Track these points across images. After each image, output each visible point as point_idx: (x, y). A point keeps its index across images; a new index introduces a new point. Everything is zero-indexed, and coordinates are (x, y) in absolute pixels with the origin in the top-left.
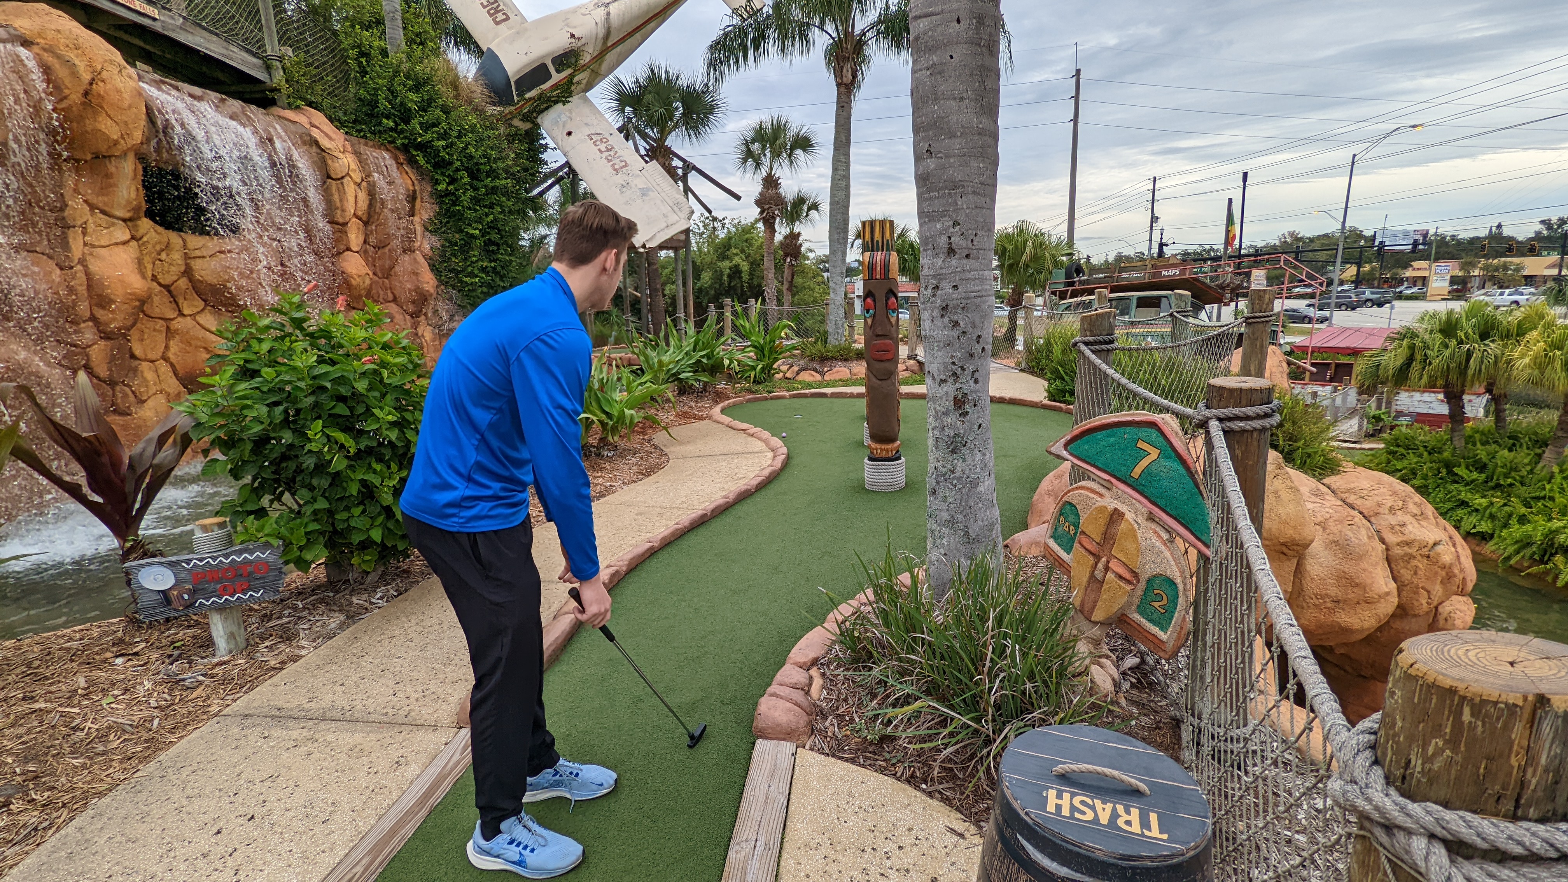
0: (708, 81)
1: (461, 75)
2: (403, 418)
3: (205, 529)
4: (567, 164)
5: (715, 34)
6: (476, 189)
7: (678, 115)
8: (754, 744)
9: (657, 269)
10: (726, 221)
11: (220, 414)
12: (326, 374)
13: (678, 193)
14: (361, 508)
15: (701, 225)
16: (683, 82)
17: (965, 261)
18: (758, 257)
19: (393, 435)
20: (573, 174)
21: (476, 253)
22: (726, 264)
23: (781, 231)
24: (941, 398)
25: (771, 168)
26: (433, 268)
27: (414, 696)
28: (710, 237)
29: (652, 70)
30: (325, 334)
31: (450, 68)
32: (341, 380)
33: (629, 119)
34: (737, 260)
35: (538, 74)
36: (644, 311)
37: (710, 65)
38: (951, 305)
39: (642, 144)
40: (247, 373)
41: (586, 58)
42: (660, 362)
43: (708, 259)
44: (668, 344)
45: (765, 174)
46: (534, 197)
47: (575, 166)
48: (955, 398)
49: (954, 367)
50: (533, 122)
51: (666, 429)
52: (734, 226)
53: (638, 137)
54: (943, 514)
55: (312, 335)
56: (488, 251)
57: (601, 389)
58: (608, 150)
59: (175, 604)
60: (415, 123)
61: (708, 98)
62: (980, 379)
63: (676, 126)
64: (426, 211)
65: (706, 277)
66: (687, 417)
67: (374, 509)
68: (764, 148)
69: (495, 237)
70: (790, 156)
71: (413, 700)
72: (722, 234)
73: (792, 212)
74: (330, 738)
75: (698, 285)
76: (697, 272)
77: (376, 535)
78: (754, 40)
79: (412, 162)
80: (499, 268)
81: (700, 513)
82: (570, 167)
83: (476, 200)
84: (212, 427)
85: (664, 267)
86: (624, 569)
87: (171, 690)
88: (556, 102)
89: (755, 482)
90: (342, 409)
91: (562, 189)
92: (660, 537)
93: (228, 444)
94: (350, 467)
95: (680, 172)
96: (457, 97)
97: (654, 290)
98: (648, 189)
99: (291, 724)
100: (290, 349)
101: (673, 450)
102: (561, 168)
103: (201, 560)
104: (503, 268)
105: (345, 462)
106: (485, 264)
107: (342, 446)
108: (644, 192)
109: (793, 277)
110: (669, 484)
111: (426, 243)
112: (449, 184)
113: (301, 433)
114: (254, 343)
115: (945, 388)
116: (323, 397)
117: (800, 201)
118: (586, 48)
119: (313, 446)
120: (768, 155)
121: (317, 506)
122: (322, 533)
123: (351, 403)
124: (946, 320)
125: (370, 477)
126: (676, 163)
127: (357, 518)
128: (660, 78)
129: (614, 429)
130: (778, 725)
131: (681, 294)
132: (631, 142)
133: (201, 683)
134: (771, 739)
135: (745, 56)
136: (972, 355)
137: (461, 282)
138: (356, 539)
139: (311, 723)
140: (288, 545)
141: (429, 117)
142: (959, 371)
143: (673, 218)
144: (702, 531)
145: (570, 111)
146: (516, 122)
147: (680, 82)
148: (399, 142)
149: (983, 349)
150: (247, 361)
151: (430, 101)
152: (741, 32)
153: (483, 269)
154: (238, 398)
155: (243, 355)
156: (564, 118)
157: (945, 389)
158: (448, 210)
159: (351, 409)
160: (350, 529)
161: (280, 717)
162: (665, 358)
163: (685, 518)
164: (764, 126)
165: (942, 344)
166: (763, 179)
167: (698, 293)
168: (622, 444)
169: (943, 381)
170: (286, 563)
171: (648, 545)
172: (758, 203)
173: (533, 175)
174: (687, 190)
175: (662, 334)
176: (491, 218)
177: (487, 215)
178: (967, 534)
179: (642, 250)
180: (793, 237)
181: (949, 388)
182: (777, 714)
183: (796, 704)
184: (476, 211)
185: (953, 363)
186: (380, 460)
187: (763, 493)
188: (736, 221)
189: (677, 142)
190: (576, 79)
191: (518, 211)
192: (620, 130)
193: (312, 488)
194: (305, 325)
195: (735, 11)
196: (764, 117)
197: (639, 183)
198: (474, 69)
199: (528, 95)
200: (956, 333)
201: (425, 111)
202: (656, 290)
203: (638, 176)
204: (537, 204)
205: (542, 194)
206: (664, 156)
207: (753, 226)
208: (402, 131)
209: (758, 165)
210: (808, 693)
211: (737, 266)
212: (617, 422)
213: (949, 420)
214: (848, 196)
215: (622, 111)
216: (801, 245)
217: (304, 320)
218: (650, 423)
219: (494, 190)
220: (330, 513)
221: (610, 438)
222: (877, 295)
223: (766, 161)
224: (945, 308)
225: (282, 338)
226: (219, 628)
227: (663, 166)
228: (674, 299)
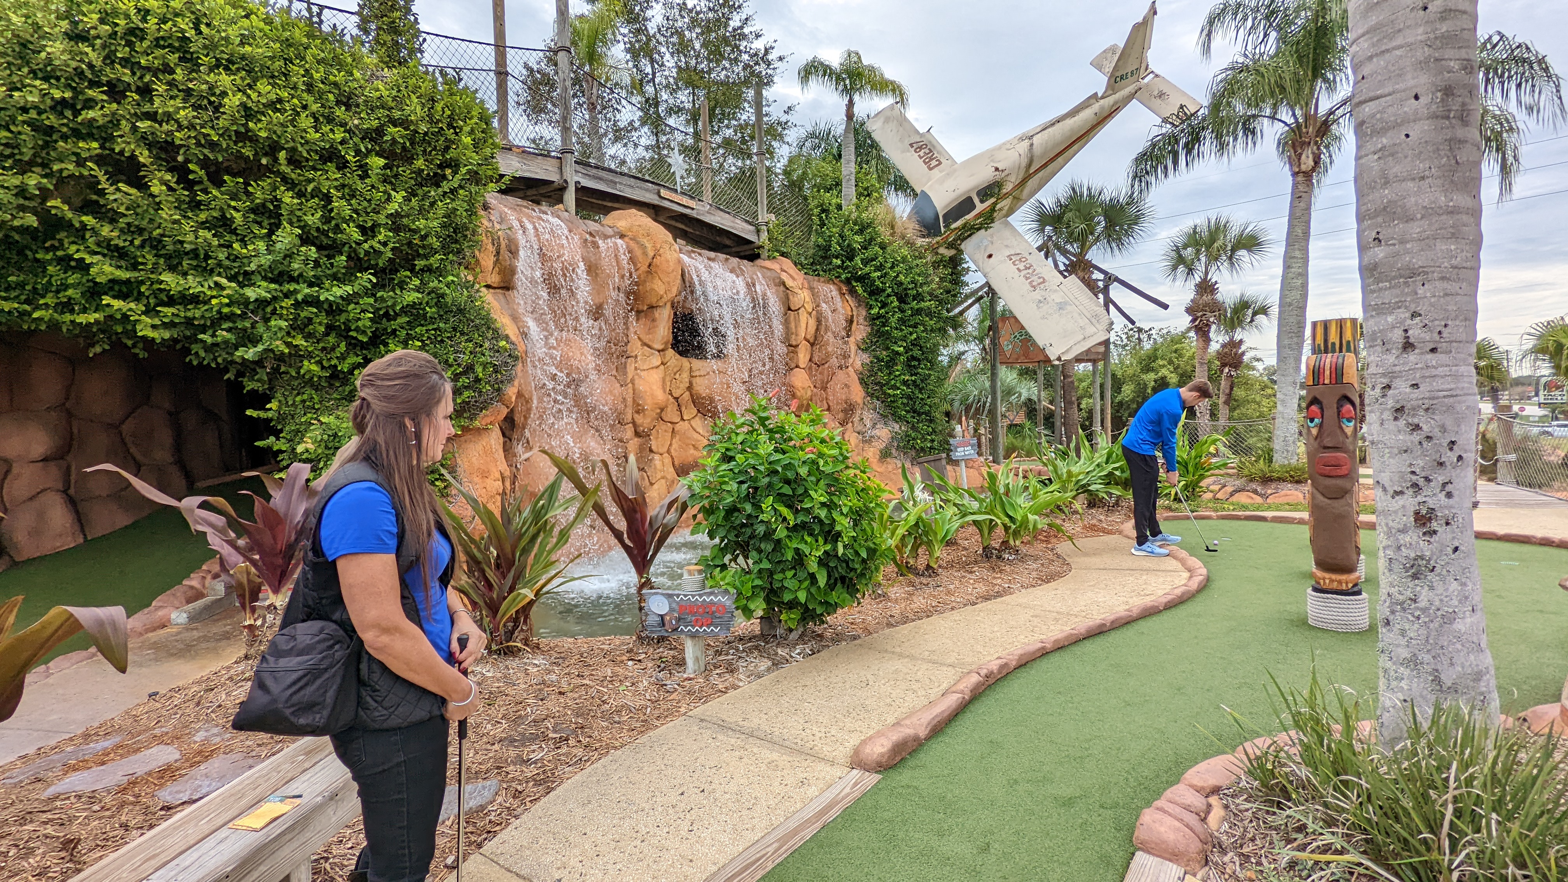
0: (1133, 193)
1: (897, 216)
2: (832, 501)
3: (690, 573)
4: (987, 284)
5: (1142, 145)
6: (902, 311)
7: (1099, 229)
8: (1133, 854)
9: (1072, 382)
10: (1153, 332)
11: (708, 487)
12: (779, 460)
13: (1098, 305)
14: (793, 572)
15: (1124, 337)
16: (1106, 197)
17: (1430, 356)
18: (1189, 368)
19: (823, 514)
20: (992, 293)
21: (899, 368)
22: (1152, 376)
23: (1218, 339)
24: (1396, 512)
25: (1207, 273)
26: (862, 381)
27: (818, 735)
28: (1134, 348)
29: (1073, 189)
30: (781, 430)
31: (890, 211)
32: (788, 466)
33: (1050, 237)
34: (1164, 372)
35: (966, 205)
36: (1058, 424)
37: (1134, 178)
38: (1409, 406)
39: (1062, 260)
40: (727, 458)
41: (1008, 187)
42: (1069, 473)
43: (1130, 372)
44: (1079, 456)
45: (1198, 279)
46: (955, 316)
47: (994, 286)
48: (1417, 513)
49: (1414, 478)
50: (957, 249)
51: (1070, 538)
52: (1162, 336)
53: (1058, 254)
54: (1400, 650)
55: (770, 431)
56: (910, 366)
57: (1007, 493)
58: (1026, 268)
59: (667, 627)
60: (858, 260)
61: (1133, 210)
62: (1456, 493)
63: (1097, 239)
64: (861, 331)
65: (1128, 391)
66: (1093, 529)
67: (802, 575)
68: (1198, 252)
69: (917, 353)
70: (1230, 258)
71: (817, 738)
72: (1147, 346)
73: (1232, 319)
74: (755, 750)
75: (1119, 398)
76: (1117, 385)
77: (802, 596)
78: (1186, 145)
79: (852, 292)
80: (918, 382)
81: (1098, 622)
82: (990, 287)
83: (902, 321)
84: (702, 497)
85: (1081, 381)
86: (1014, 663)
87: (658, 690)
88: (979, 229)
89: (1164, 600)
90: (787, 490)
91: (982, 308)
92: (1053, 639)
93: (709, 511)
94: (789, 537)
95: (1101, 284)
96: (892, 235)
97: (1068, 403)
98: (1066, 303)
99: (730, 733)
100: (756, 440)
101: (1076, 561)
102: (981, 288)
103: (685, 596)
104: (922, 381)
105: (785, 533)
106: (907, 378)
107: (785, 519)
108: (1061, 307)
109: (1231, 389)
110: (1068, 592)
111: (859, 360)
112: (880, 308)
113: (757, 506)
114: (733, 436)
115: (1400, 501)
116: (775, 479)
117: (1243, 305)
118: (1009, 178)
119: (763, 517)
120: (1203, 259)
121: (762, 566)
122: (763, 589)
123: (794, 486)
124: (1402, 423)
125: (802, 546)
126: (1097, 275)
127: (789, 580)
128: (1082, 195)
129: (1016, 534)
130: (1164, 842)
131: (1098, 408)
132: (1050, 259)
133: (676, 690)
134: (1154, 855)
135: (1176, 163)
136: (1441, 464)
137: (885, 393)
138: (787, 597)
139: (743, 736)
140: (740, 594)
141: (869, 254)
142: (1421, 482)
143: (1091, 330)
144: (1099, 641)
145: (992, 236)
146: (942, 250)
147: (1102, 197)
148: (843, 276)
149: (1460, 458)
150: (727, 449)
151: (872, 239)
152: (1173, 139)
153: (905, 383)
154: (720, 477)
155: (725, 445)
156: (985, 243)
157: (1401, 503)
158: (878, 331)
159: (794, 490)
160: (783, 588)
161: (723, 726)
162: (1075, 469)
163: (1082, 625)
164: (1198, 230)
165: (1396, 451)
166: (1196, 285)
167: (1118, 407)
168: (1024, 549)
169: (1397, 493)
170: (737, 608)
171: (1040, 645)
172: (1189, 310)
173: (955, 296)
174: (1108, 302)
175: (1072, 445)
176: (915, 336)
177: (911, 334)
178: (1437, 680)
179: (1057, 363)
180: (1234, 345)
181: (1409, 502)
182: (1162, 829)
183: (1187, 826)
184: (902, 330)
185: (1413, 473)
186: (811, 534)
187: (1173, 612)
188: (1165, 331)
189: (1097, 255)
190: (998, 207)
191: (939, 329)
192: (1040, 249)
193: (760, 551)
194: (767, 423)
195: (1165, 120)
196: (1200, 220)
197: (1057, 298)
198: (908, 210)
199: (953, 226)
200: (1416, 437)
201: (866, 249)
202: (1072, 403)
203: (1056, 291)
204: (956, 323)
205: (961, 313)
206: (1084, 270)
207: (1184, 335)
208: (847, 267)
209: (1190, 271)
210: (1204, 820)
211: (1163, 378)
212: (1020, 526)
213: (1408, 539)
214: (1305, 296)
215: (1043, 230)
216: (1243, 354)
217: (767, 418)
218: (1055, 532)
219: (919, 312)
220: (771, 573)
221: (1012, 542)
222: (1325, 402)
223: (1200, 267)
224: (1400, 410)
225: (751, 432)
226: (691, 650)
227: (1083, 280)
228: (1090, 412)
